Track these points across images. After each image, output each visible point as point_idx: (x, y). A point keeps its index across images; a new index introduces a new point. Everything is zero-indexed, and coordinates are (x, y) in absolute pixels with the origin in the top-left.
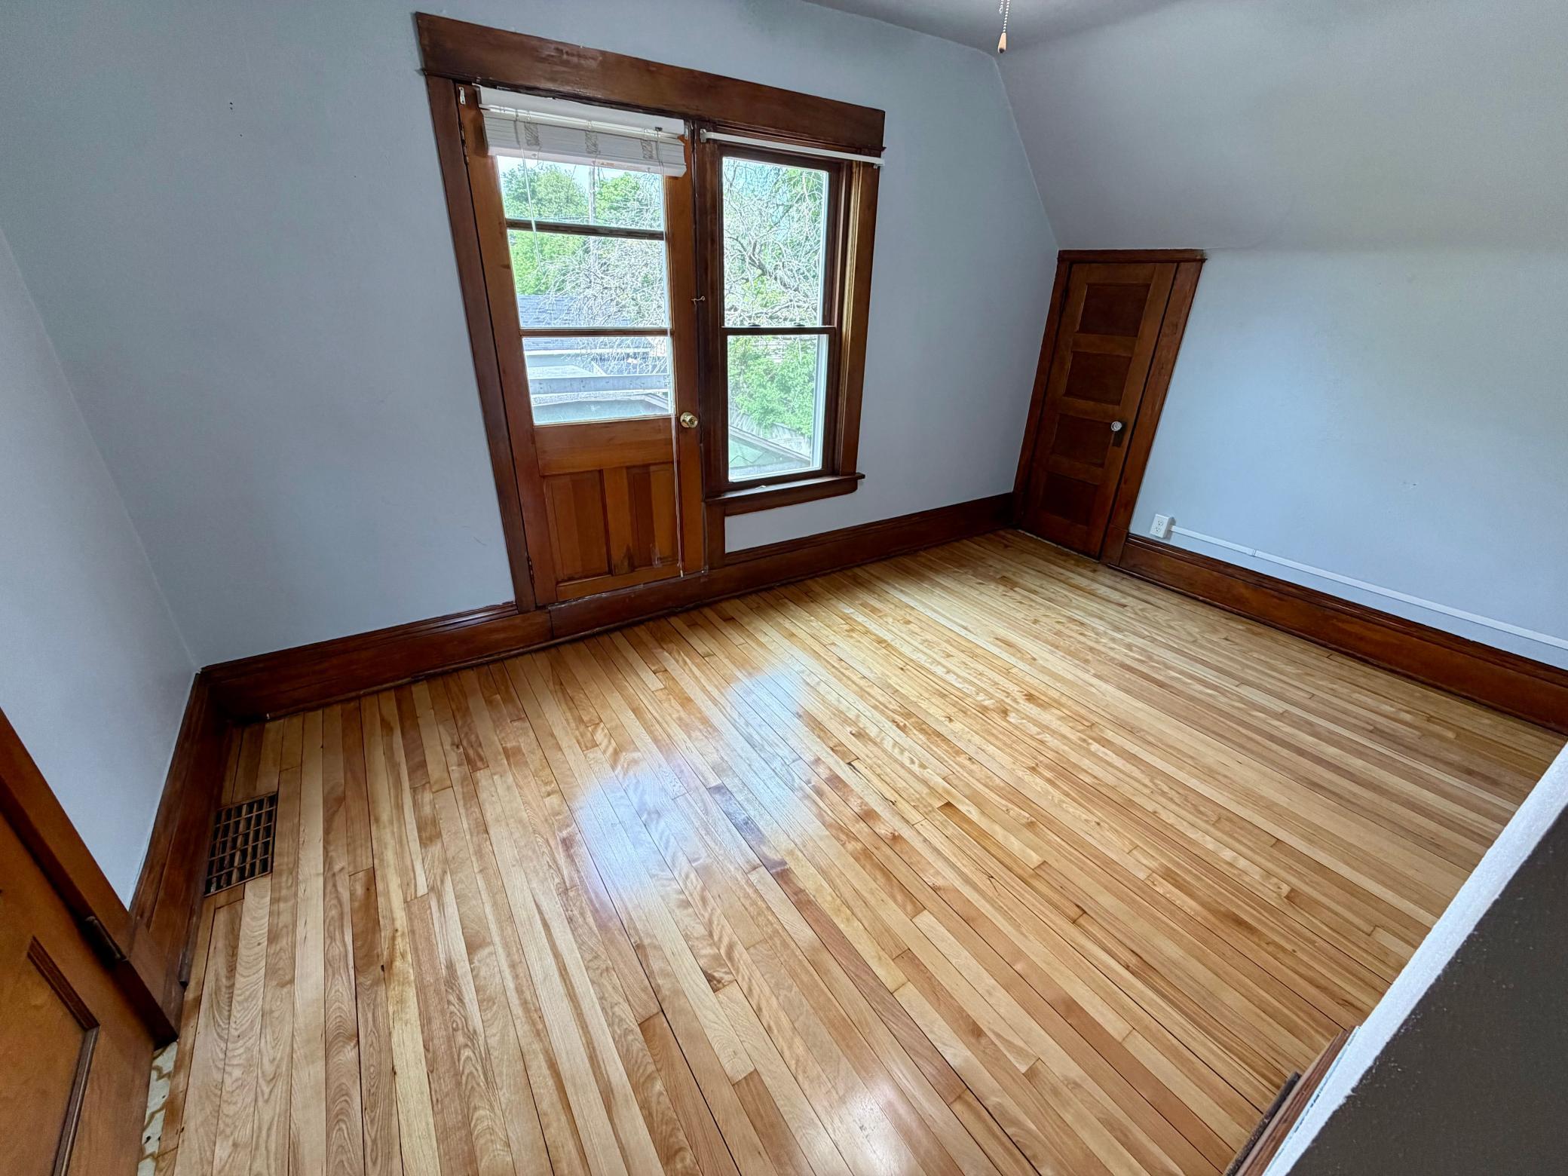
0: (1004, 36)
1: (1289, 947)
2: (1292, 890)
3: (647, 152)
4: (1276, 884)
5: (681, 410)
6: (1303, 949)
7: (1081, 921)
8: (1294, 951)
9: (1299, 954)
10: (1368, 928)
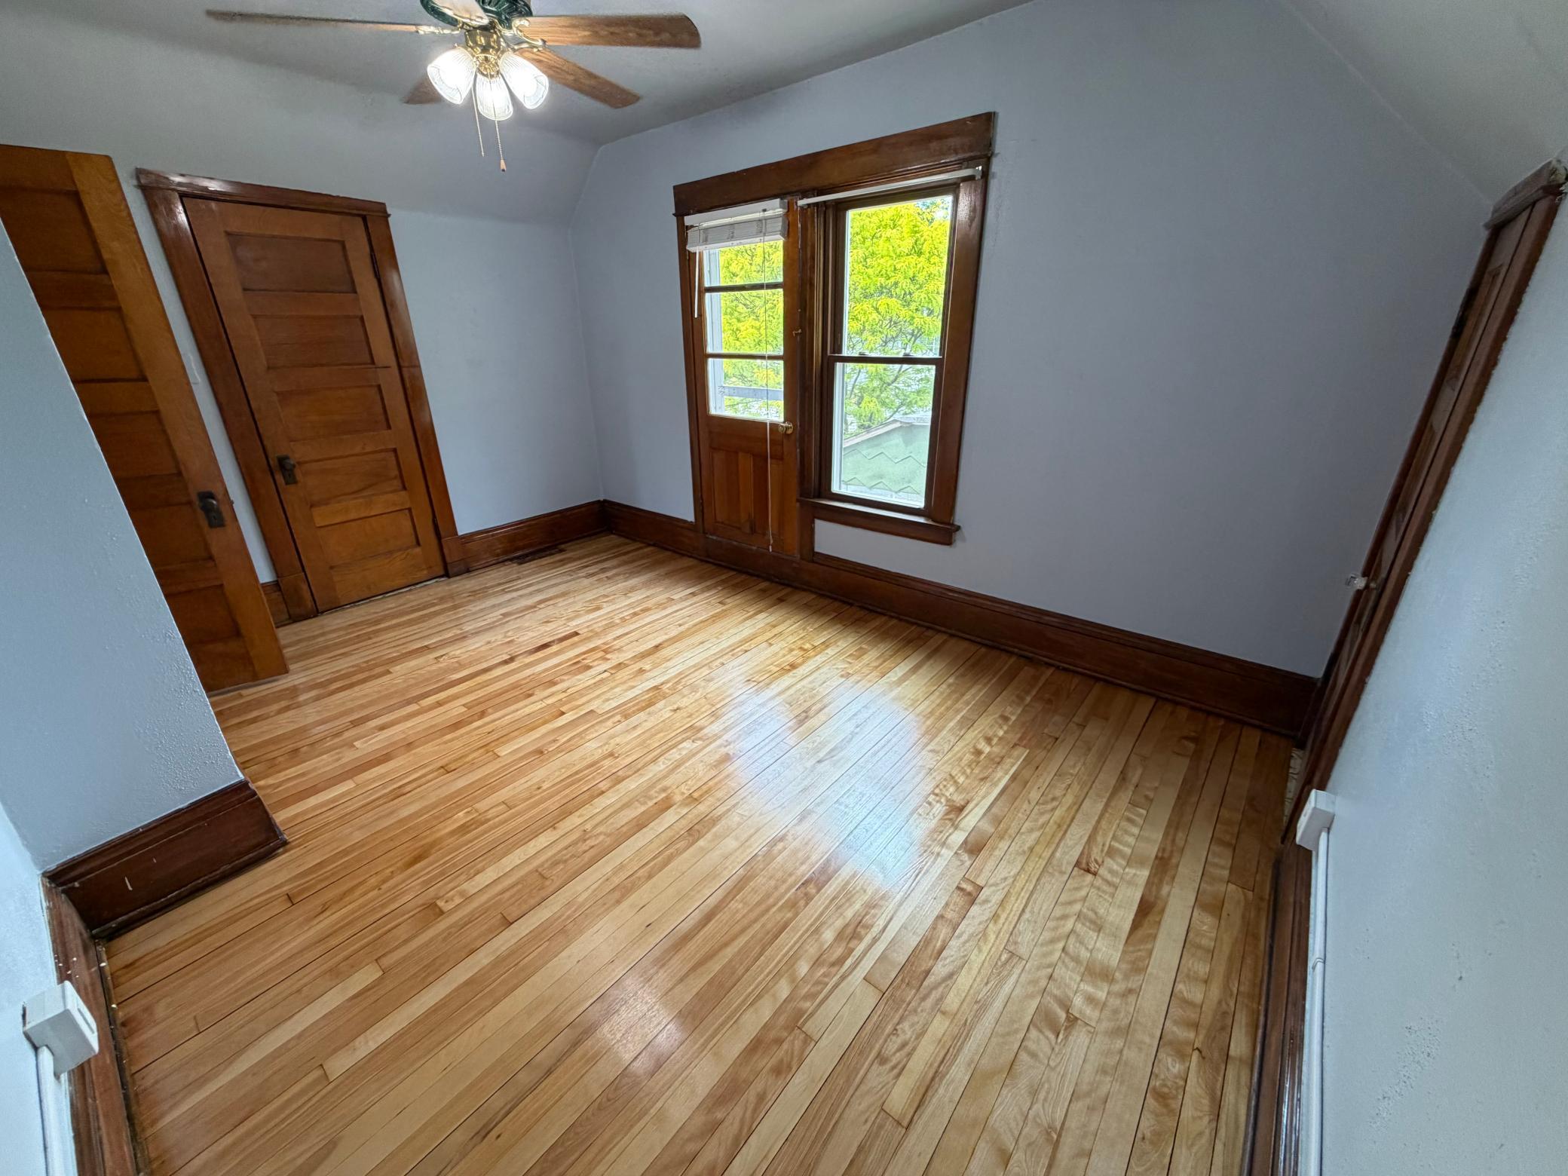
0: (502, 162)
1: (384, 887)
2: (442, 913)
3: (760, 228)
4: (452, 900)
5: (786, 420)
6: (378, 897)
7: (442, 770)
8: (380, 889)
9: (376, 892)
10: (386, 962)
